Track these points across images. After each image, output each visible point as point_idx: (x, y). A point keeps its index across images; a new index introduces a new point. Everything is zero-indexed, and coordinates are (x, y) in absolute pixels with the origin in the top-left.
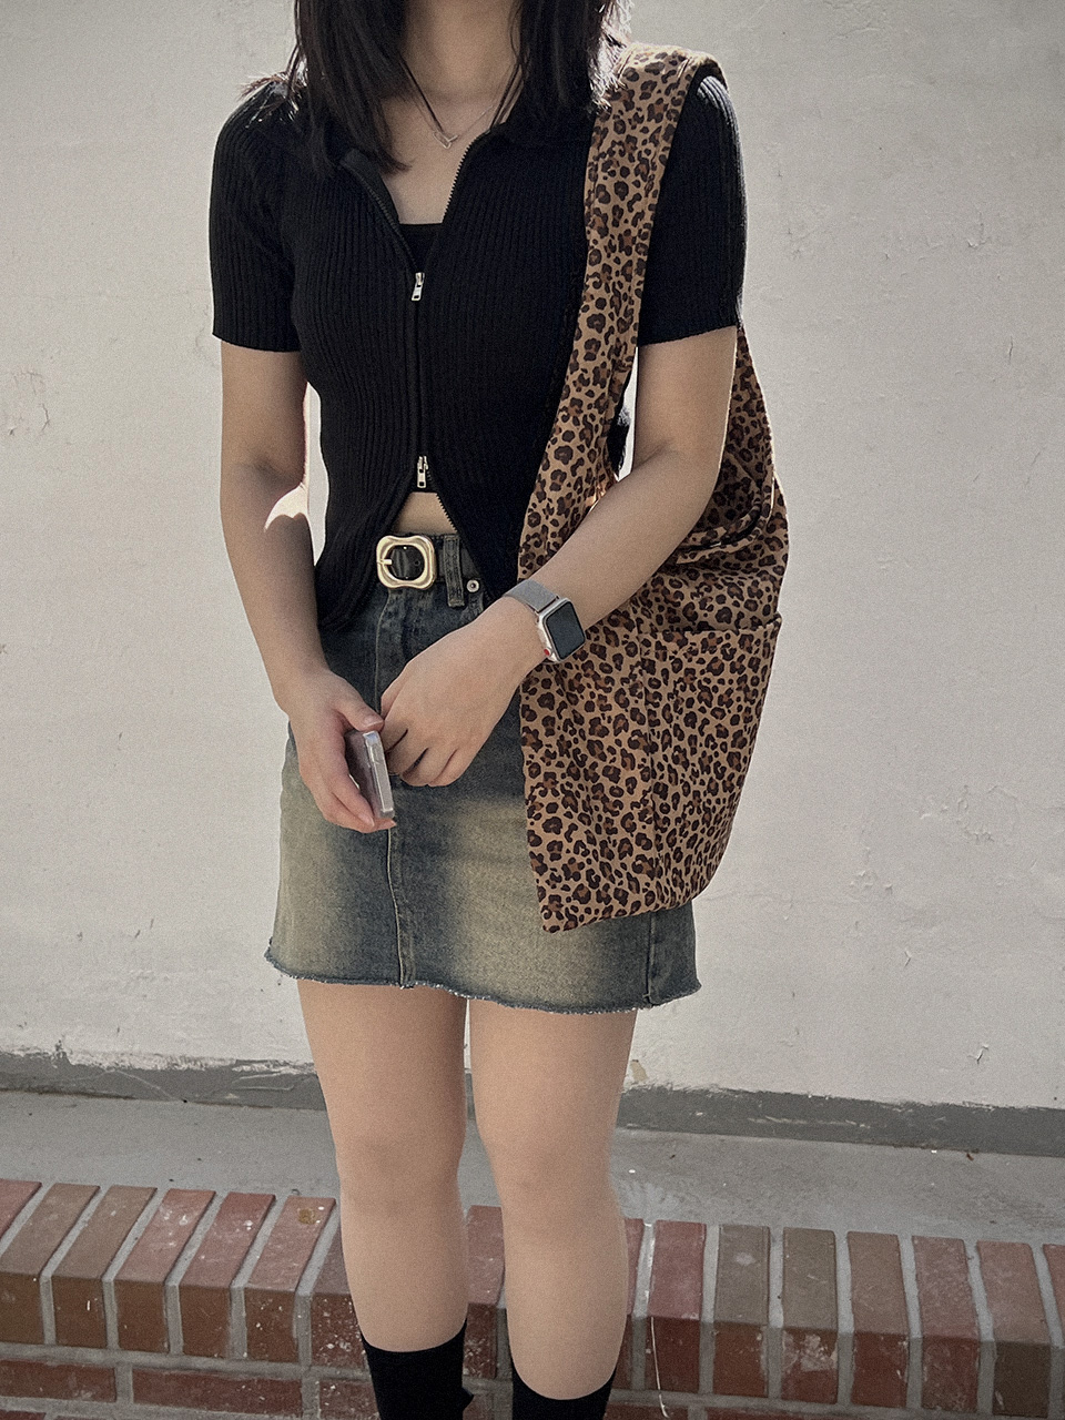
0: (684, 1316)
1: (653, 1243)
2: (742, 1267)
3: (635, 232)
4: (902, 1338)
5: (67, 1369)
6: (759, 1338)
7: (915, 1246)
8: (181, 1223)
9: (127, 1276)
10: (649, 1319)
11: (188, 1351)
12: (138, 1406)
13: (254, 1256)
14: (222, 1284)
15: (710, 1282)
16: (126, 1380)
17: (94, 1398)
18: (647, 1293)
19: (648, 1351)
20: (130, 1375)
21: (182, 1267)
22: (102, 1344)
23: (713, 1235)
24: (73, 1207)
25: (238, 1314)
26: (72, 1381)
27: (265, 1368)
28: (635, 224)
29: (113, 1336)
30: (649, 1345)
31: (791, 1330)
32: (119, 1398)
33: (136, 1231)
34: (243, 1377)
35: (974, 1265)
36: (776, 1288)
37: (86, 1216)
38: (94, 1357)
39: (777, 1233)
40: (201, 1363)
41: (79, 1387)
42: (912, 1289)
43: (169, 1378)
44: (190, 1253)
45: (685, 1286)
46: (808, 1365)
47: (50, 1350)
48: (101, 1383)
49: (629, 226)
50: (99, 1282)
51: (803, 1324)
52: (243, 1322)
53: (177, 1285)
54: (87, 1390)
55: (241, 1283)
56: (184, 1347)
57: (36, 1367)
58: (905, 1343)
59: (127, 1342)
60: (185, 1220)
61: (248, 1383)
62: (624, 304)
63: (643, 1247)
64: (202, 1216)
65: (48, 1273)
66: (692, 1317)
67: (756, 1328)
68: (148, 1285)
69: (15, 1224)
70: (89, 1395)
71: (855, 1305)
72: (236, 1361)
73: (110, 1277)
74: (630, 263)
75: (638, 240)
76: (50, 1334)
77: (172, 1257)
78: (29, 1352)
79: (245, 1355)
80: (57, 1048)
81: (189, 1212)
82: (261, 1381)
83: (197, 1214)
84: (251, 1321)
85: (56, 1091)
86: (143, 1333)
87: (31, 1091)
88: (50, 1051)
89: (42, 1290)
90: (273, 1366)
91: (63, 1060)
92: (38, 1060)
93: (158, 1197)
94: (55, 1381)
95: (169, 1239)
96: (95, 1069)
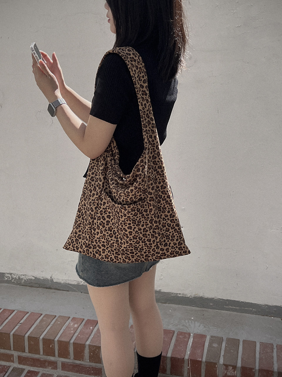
0: (198, 359)
1: (192, 339)
2: (214, 347)
4: (253, 369)
5: (45, 361)
6: (216, 366)
7: (260, 344)
8: (75, 326)
9: (60, 339)
10: (188, 359)
11: (75, 359)
12: (62, 371)
13: (92, 336)
14: (83, 343)
15: (206, 351)
16: (59, 365)
17: (52, 369)
18: (189, 353)
19: (188, 367)
20: (61, 363)
21: (74, 338)
22: (54, 356)
23: (208, 338)
24: (49, 320)
25: (87, 351)
26: (47, 364)
27: (93, 364)
29: (57, 354)
30: (189, 366)
31: (224, 365)
32: (58, 369)
33: (64, 328)
34: (88, 366)
35: (275, 351)
36: (222, 353)
37: (52, 323)
38: (52, 359)
39: (225, 339)
40: (78, 362)
41: (48, 366)
42: (257, 356)
43: (71, 365)
44: (76, 334)
45: (199, 351)
46: (229, 374)
47: (41, 356)
48: (53, 364)
50: (54, 340)
51: (228, 363)
52: (88, 353)
53: (72, 342)
54: (50, 367)
55: (88, 343)
56: (74, 358)
57: (38, 360)
58: (254, 370)
59: (60, 356)
60: (76, 326)
61: (89, 368)
63: (190, 340)
64: (80, 325)
65: (41, 337)
66: (200, 360)
67: (215, 364)
68: (66, 342)
69: (35, 324)
70: (50, 368)
71: (242, 359)
72: (86, 362)
73: (56, 339)
76: (42, 352)
77: (71, 335)
78: (36, 356)
79: (88, 361)
80: (51, 277)
81: (77, 324)
82: (92, 367)
83: (79, 324)
84: (90, 353)
85: (50, 288)
86: (64, 353)
87: (44, 288)
88: (49, 278)
89: (40, 341)
90: (95, 364)
91: (52, 280)
92: (46, 280)
93: (70, 319)
94: (43, 364)
95: (72, 330)
96: (60, 283)
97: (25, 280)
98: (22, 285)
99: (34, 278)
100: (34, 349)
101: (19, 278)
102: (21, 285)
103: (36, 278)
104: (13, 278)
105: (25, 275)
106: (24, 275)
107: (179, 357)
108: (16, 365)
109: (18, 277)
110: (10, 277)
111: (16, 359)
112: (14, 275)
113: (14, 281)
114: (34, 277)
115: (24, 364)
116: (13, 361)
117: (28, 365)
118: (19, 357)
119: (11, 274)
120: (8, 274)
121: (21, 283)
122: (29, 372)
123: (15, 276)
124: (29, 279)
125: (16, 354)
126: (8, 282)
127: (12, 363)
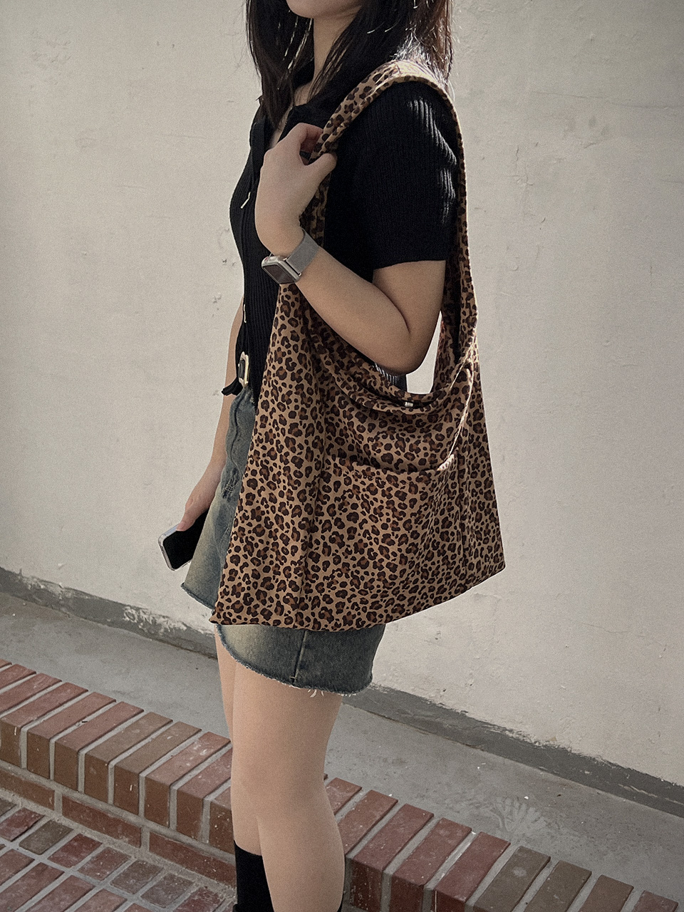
0: (456, 897)
1: (468, 845)
2: (513, 876)
5: (117, 821)
7: (642, 897)
8: (201, 754)
9: (153, 776)
10: (434, 891)
11: (179, 830)
12: (150, 854)
14: (201, 797)
15: (489, 880)
16: (146, 837)
17: (129, 842)
18: (443, 875)
20: (149, 834)
21: (186, 779)
22: (136, 812)
23: (510, 851)
24: (152, 728)
25: (206, 817)
27: (218, 853)
29: (142, 808)
30: (432, 907)
32: (142, 846)
33: (175, 751)
34: (207, 855)
36: (528, 897)
37: (154, 736)
38: (132, 818)
39: (554, 862)
40: (185, 839)
41: (123, 834)
43: (168, 842)
44: (195, 772)
45: (469, 879)
47: (108, 807)
48: (134, 834)
50: (138, 775)
52: (208, 821)
53: (176, 789)
54: (127, 836)
55: (211, 798)
56: (177, 827)
57: (102, 815)
59: (149, 815)
60: (203, 753)
61: (208, 859)
63: (461, 845)
64: (214, 753)
65: (114, 763)
66: (461, 899)
68: (162, 785)
69: (116, 729)
70: (127, 839)
72: (202, 844)
76: (111, 800)
77: (182, 773)
78: (100, 805)
79: (208, 842)
81: (208, 749)
82: (214, 860)
83: (212, 751)
84: (212, 823)
86: (157, 812)
89: (109, 772)
90: (222, 852)
92: (209, 637)
93: (199, 735)
94: (112, 826)
95: (189, 761)
100: (97, 787)
107: (413, 881)
108: (56, 816)
110: (136, 616)
111: (58, 804)
113: (143, 626)
115: (74, 819)
116: (51, 807)
117: (81, 822)
118: (65, 800)
121: (156, 634)
122: (80, 838)
124: (175, 628)
125: (59, 790)
126: (131, 626)
127: (50, 811)
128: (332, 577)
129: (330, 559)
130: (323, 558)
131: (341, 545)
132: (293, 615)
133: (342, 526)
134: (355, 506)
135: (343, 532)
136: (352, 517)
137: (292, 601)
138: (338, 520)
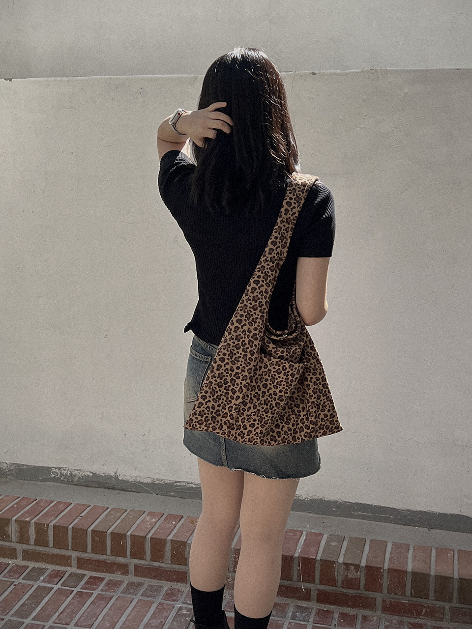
0: (310, 557)
1: (305, 537)
2: (332, 546)
3: (292, 218)
4: (381, 568)
5: (114, 564)
6: (335, 566)
7: (392, 545)
8: (152, 521)
9: (134, 534)
10: (299, 557)
11: (152, 560)
12: (135, 577)
13: (175, 531)
14: (165, 538)
15: (321, 549)
17: (121, 574)
18: (300, 550)
19: (299, 568)
20: (133, 567)
21: (152, 533)
22: (125, 556)
23: (325, 537)
24: (118, 515)
25: (168, 548)
26: (115, 568)
27: (176, 567)
28: (292, 216)
29: (128, 553)
30: (299, 566)
31: (345, 564)
32: (129, 574)
33: (138, 522)
34: (170, 570)
35: (411, 552)
36: (343, 552)
37: (122, 517)
38: (122, 560)
39: (347, 537)
40: (156, 564)
41: (117, 570)
42: (388, 556)
43: (146, 568)
44: (154, 529)
45: (313, 549)
46: (350, 576)
47: (108, 558)
48: (124, 568)
49: (290, 216)
50: (125, 535)
51: (349, 562)
52: (170, 550)
53: (149, 537)
54: (119, 571)
55: (170, 538)
56: (151, 558)
57: (104, 562)
58: (382, 570)
59: (133, 556)
60: (154, 520)
61: (171, 572)
62: (285, 240)
63: (302, 538)
64: (159, 519)
65: (109, 531)
66: (313, 558)
67: (334, 562)
68: (141, 537)
69: (100, 517)
70: (120, 573)
71: (368, 558)
72: (166, 564)
73: (128, 534)
74: (288, 227)
75: (292, 221)
76: (109, 552)
77: (148, 530)
78: (101, 557)
79: (170, 562)
80: (115, 473)
81: (155, 518)
82: (174, 571)
84: (172, 550)
85: (113, 489)
86: (138, 552)
87: (105, 488)
88: (113, 474)
89: (107, 536)
90: (178, 566)
91: (117, 478)
92: (108, 477)
93: (146, 514)
94: (110, 567)
95: (149, 525)
96: (127, 482)
97: (79, 477)
98: (75, 485)
99: (92, 475)
100: (99, 548)
101: (71, 474)
102: (73, 484)
103: (94, 474)
104: (62, 475)
105: (80, 470)
106: (77, 470)
107: (287, 555)
108: (74, 570)
109: (69, 472)
110: (59, 473)
111: (74, 562)
112: (65, 470)
113: (64, 478)
114: (92, 473)
115: (85, 569)
116: (70, 566)
117: (89, 570)
118: (79, 559)
119: (60, 469)
120: (56, 468)
121: (72, 481)
122: (91, 577)
123: (66, 472)
124: (85, 476)
125: (74, 555)
126: (56, 480)
127: (69, 568)
128: (251, 415)
129: (252, 406)
130: (249, 405)
131: (258, 399)
132: (226, 432)
133: (260, 390)
134: (267, 380)
135: (260, 393)
136: (265, 386)
137: (228, 425)
138: (259, 386)
